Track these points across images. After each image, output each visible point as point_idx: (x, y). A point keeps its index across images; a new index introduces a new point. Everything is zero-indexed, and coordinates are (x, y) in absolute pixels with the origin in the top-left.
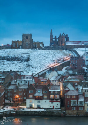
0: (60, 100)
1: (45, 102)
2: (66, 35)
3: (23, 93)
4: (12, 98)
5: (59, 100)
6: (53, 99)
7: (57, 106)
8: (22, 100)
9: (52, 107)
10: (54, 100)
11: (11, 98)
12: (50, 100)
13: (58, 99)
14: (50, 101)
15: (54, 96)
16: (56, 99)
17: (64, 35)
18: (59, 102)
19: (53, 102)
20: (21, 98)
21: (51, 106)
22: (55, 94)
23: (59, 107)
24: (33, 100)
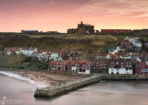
0: (132, 69)
1: (122, 70)
7: (130, 73)
14: (125, 69)
21: (126, 73)
22: (129, 64)
23: (132, 73)
24: (114, 69)
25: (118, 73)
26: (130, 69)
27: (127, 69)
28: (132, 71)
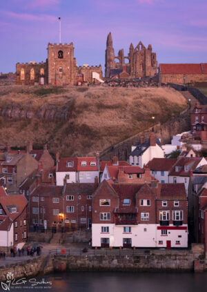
0: (186, 225)
1: (145, 230)
2: (147, 47)
3: (80, 207)
4: (45, 221)
5: (184, 225)
6: (168, 223)
7: (178, 242)
8: (76, 226)
9: (165, 245)
10: (171, 225)
11: (43, 222)
12: (159, 225)
13: (181, 223)
14: (158, 228)
15: (171, 212)
16: (174, 223)
17: (143, 47)
18: (184, 231)
19: (168, 231)
20: (74, 222)
21: (161, 242)
22: (171, 208)
23: (184, 243)
24: (111, 226)
25: (127, 243)
26: (178, 225)
27: (164, 227)
28: (184, 234)
